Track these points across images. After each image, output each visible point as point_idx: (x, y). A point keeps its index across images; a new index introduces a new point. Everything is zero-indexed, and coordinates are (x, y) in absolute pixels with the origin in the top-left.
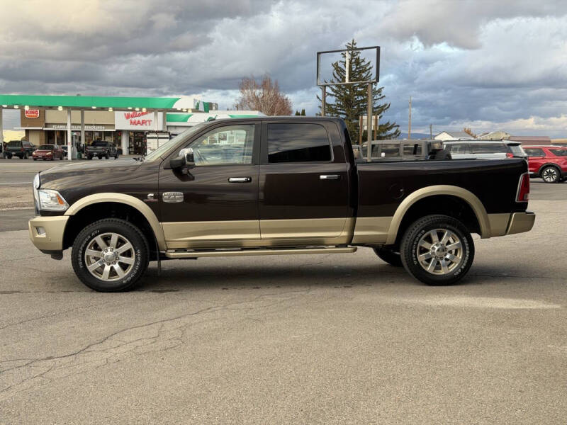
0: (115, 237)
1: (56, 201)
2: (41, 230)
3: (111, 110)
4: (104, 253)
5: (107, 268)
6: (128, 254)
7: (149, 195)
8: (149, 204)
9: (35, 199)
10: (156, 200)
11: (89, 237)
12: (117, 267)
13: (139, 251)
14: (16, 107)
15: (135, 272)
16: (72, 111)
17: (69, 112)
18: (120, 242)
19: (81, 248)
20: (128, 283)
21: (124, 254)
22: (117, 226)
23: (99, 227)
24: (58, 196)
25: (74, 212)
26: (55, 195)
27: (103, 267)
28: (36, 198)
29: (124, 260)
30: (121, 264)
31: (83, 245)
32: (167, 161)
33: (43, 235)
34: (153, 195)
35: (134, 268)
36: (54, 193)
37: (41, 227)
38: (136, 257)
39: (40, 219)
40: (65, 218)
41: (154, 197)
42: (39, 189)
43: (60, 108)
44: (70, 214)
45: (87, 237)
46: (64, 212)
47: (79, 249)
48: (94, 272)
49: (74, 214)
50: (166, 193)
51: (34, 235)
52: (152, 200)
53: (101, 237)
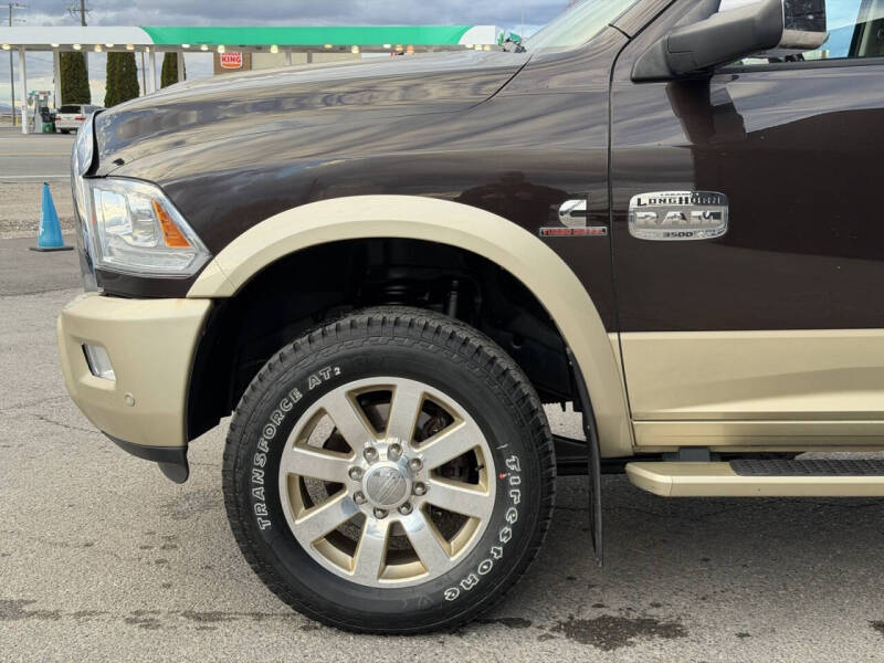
0: (408, 395)
1: (152, 230)
2: (99, 356)
3: (355, 50)
4: (363, 464)
5: (375, 532)
6: (464, 469)
7: (567, 206)
8: (567, 248)
9: (80, 220)
10: (598, 230)
11: (299, 396)
12: (414, 524)
13: (513, 463)
14: (204, 48)
15: (497, 552)
16: (293, 55)
17: (288, 55)
18: (433, 419)
19: (264, 445)
20: (466, 598)
21: (444, 472)
22: (418, 348)
23: (339, 350)
24: (159, 207)
25: (229, 280)
26: (146, 206)
27: (357, 523)
28: (84, 214)
29: (447, 494)
30: (432, 512)
31: (271, 432)
32: (653, 40)
33: (106, 380)
34: (582, 205)
35: (491, 535)
36: (144, 196)
37: (99, 344)
38: (502, 487)
39: (96, 307)
40: (190, 312)
41: (592, 216)
42: (91, 174)
43: (274, 49)
44: (213, 292)
45: (285, 394)
46: (190, 281)
47: (255, 450)
48: (317, 545)
49: (229, 292)
50: (645, 197)
51: (76, 376)
52: (580, 226)
53: (349, 393)
